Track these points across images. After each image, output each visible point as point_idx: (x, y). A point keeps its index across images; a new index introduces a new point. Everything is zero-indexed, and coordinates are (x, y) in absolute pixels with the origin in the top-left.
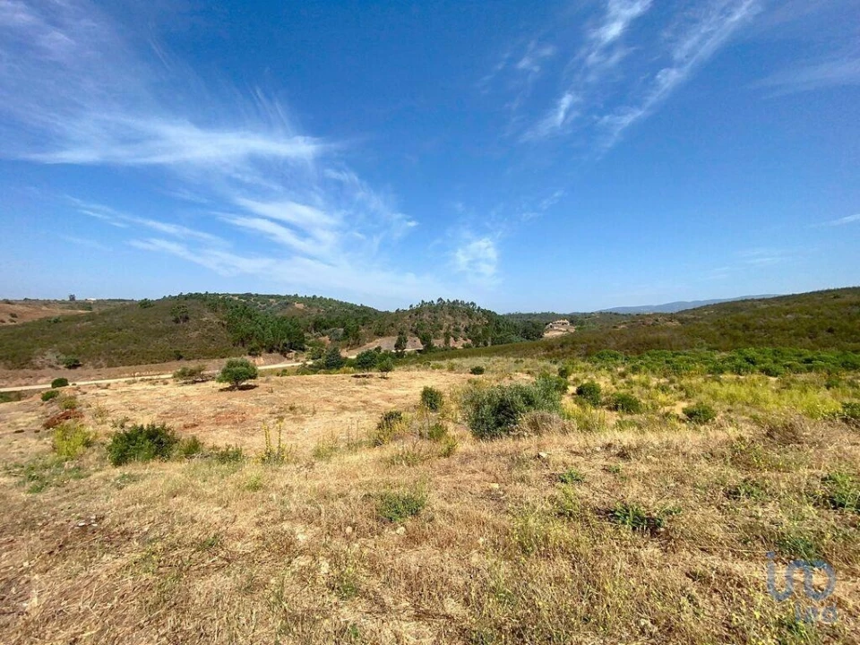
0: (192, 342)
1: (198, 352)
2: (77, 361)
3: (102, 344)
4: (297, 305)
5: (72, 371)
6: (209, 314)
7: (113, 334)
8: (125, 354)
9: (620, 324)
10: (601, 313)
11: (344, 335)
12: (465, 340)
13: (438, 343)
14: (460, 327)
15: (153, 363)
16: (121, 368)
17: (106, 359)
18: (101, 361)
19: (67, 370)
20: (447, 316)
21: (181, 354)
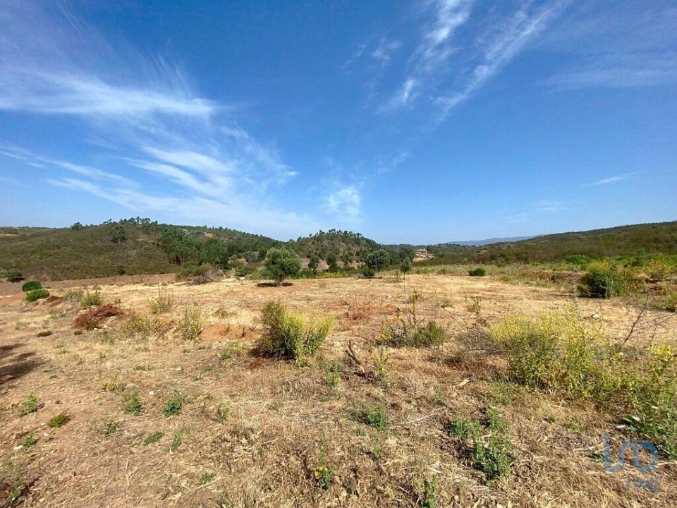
0: (131, 259)
1: (138, 268)
2: (20, 275)
3: (43, 260)
4: (207, 235)
5: (15, 284)
6: (142, 236)
7: (52, 251)
8: (68, 269)
9: (481, 250)
10: (447, 244)
11: (259, 257)
12: (358, 262)
13: (340, 264)
14: (352, 252)
15: (97, 277)
16: (66, 281)
17: (49, 273)
18: (44, 275)
19: (10, 283)
20: (342, 243)
21: (124, 269)
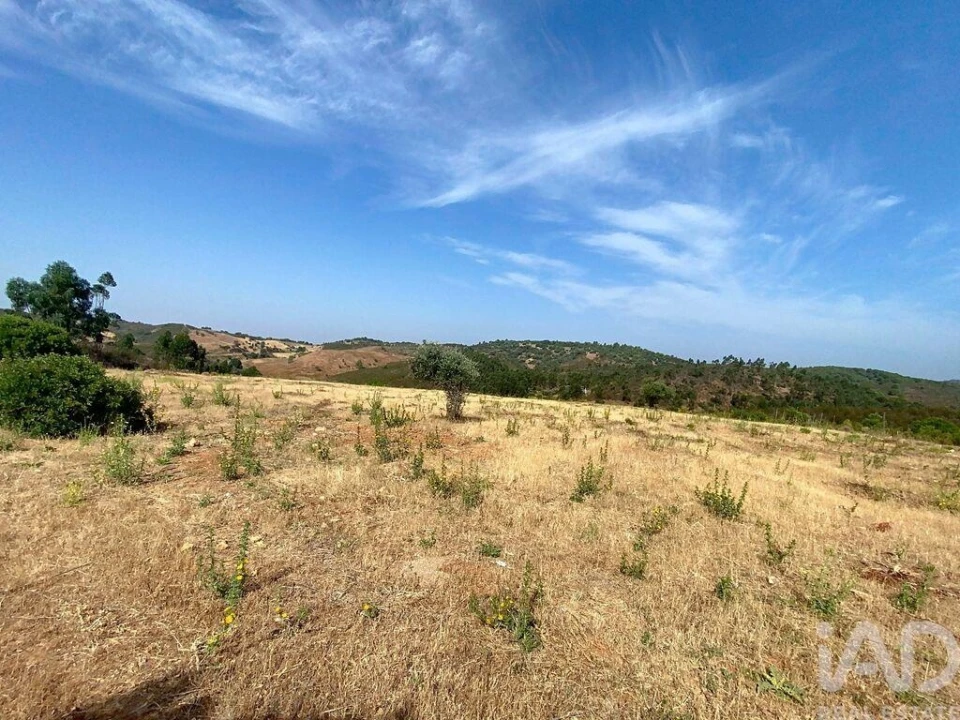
4: (588, 355)
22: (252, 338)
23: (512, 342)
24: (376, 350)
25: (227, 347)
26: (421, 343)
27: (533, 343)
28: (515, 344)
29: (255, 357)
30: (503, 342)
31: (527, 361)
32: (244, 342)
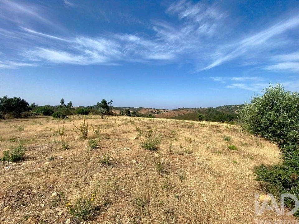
22: (156, 109)
23: (230, 106)
24: (185, 111)
25: (150, 112)
26: (199, 108)
27: (238, 105)
28: (231, 106)
29: (156, 113)
30: (226, 106)
31: (235, 111)
32: (154, 111)
